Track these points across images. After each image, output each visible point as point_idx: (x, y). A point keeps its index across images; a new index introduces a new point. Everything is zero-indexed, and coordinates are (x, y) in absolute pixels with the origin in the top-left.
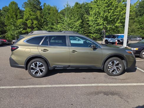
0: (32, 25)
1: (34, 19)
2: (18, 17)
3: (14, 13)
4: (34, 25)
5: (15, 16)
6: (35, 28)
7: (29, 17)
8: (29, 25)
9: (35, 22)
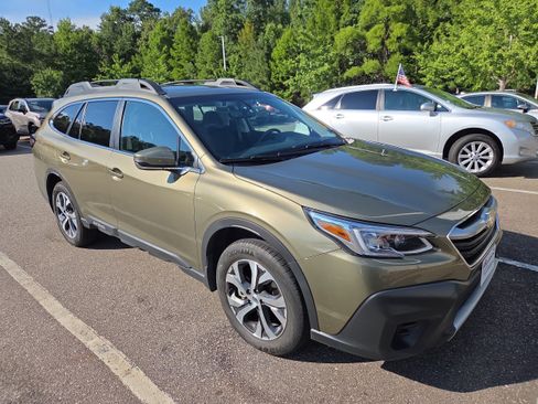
0: (383, 43)
1: (396, 17)
2: (342, 21)
3: (333, 7)
4: (391, 43)
5: (332, 19)
6: (395, 52)
7: (378, 12)
8: (373, 45)
9: (398, 29)
